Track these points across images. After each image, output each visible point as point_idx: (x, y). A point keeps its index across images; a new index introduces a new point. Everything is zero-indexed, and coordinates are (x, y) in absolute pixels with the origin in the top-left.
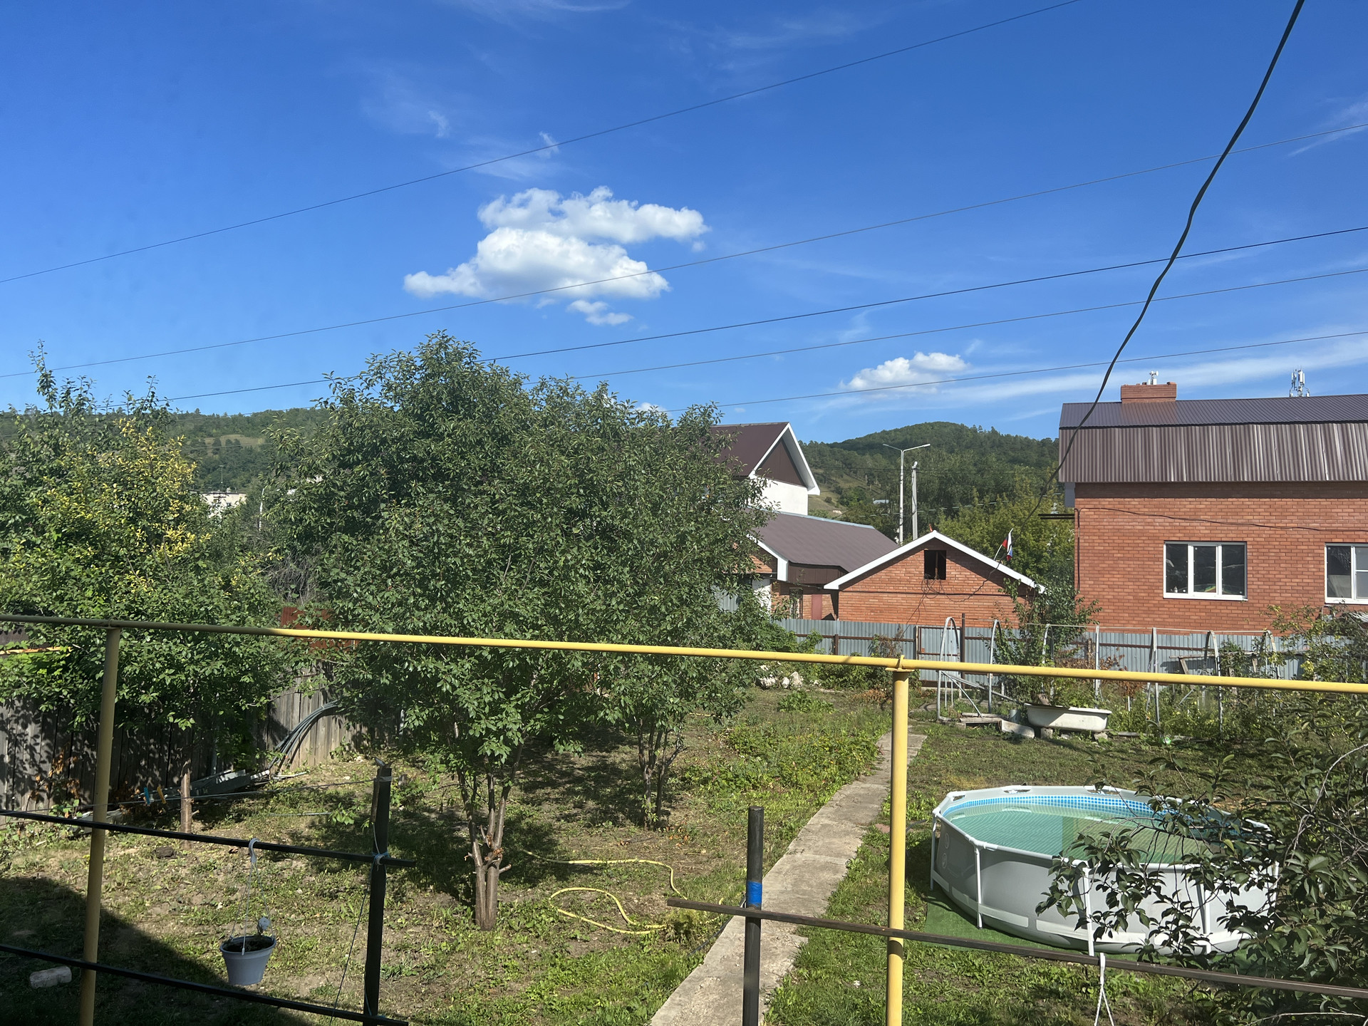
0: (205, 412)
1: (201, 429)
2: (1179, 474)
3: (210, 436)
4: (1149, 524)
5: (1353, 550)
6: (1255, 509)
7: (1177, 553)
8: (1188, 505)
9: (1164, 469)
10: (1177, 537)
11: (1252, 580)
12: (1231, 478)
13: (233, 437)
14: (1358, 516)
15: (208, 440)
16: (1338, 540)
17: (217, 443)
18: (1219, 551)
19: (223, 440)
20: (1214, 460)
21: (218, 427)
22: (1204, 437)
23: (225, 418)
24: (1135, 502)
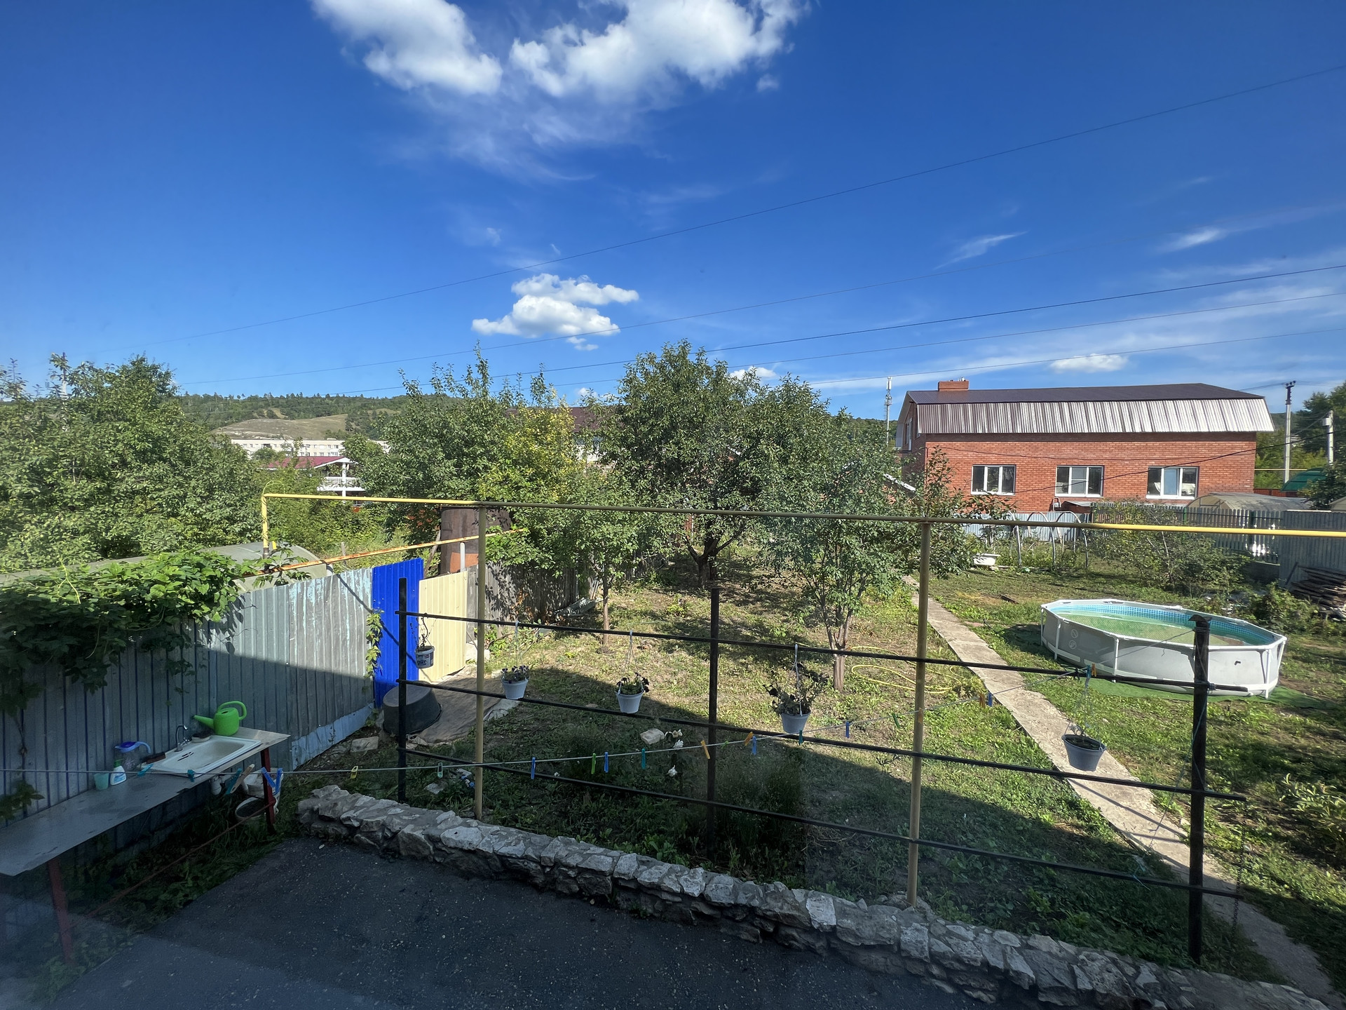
0: (366, 396)
1: (365, 405)
2: (983, 429)
3: (370, 409)
4: (965, 456)
5: (1071, 469)
6: (1022, 448)
7: (979, 472)
8: (986, 445)
9: (975, 426)
10: (979, 462)
11: (1018, 486)
12: (1011, 431)
13: (383, 410)
14: (1075, 451)
15: (370, 412)
16: (1063, 464)
17: (374, 414)
18: (1001, 470)
19: (378, 411)
20: (1002, 422)
21: (374, 404)
22: (996, 409)
23: (377, 399)
24: (958, 444)
